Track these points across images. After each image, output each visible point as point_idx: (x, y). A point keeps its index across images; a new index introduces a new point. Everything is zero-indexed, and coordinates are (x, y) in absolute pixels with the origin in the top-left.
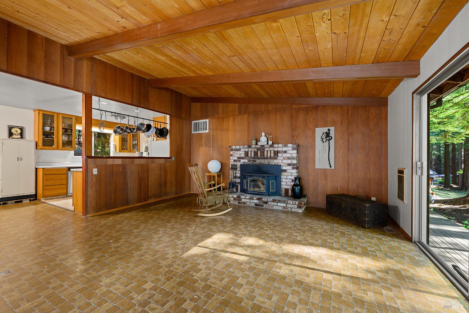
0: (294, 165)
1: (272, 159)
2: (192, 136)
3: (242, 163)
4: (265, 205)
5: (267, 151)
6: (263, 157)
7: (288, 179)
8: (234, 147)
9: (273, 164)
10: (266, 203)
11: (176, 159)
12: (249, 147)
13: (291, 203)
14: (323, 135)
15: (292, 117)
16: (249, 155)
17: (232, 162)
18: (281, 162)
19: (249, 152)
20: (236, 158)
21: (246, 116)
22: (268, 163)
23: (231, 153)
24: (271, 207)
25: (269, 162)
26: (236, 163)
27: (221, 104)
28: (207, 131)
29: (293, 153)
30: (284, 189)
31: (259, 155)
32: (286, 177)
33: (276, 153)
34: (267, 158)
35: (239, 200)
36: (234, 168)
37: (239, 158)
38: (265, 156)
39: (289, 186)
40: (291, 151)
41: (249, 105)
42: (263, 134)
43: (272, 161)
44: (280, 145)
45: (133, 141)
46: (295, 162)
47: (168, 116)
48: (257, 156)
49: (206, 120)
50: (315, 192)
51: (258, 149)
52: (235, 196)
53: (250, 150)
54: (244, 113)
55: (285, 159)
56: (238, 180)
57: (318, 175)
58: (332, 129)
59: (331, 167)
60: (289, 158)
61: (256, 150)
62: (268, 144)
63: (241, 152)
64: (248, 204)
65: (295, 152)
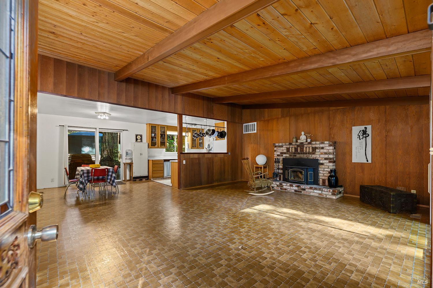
0: (330, 159)
1: (311, 154)
2: (243, 136)
3: (284, 158)
4: (303, 192)
5: (306, 147)
6: (302, 152)
7: (325, 171)
8: (277, 144)
9: (312, 158)
10: (304, 190)
11: (231, 153)
12: (290, 144)
13: (326, 190)
14: (360, 132)
15: (329, 118)
16: (290, 151)
17: (275, 156)
18: (318, 156)
19: (291, 148)
20: (279, 153)
21: (288, 119)
22: (307, 158)
23: (275, 149)
24: (308, 193)
25: (308, 156)
26: (279, 157)
27: (266, 110)
28: (255, 132)
29: (329, 149)
30: (322, 180)
31: (299, 151)
32: (323, 169)
33: (314, 149)
34: (306, 153)
35: (281, 187)
36: (277, 161)
37: (281, 153)
38: (304, 152)
39: (326, 177)
40: (327, 147)
41: (291, 109)
42: (303, 133)
43: (311, 156)
44: (318, 143)
45: (199, 140)
46: (331, 156)
47: (226, 122)
48: (297, 151)
49: (255, 123)
50: (352, 183)
51: (298, 146)
52: (278, 184)
53: (291, 146)
54: (286, 116)
55: (322, 154)
56: (281, 171)
57: (355, 168)
58: (369, 128)
59: (367, 161)
60: (326, 153)
61: (296, 146)
62: (307, 141)
63: (283, 149)
64: (289, 190)
65: (331, 148)
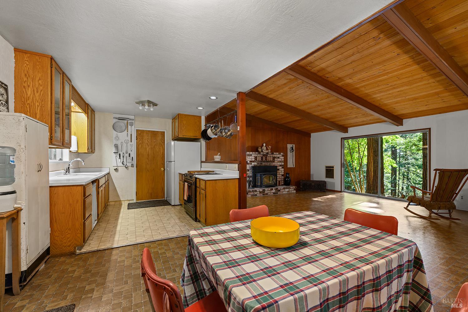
0: (283, 165)
1: (272, 162)
3: (253, 166)
4: (279, 192)
6: (266, 161)
9: (272, 165)
13: (291, 188)
14: (290, 148)
15: (277, 135)
16: (258, 160)
18: (276, 164)
19: (258, 157)
22: (270, 165)
24: (282, 193)
30: (279, 181)
32: (279, 174)
33: (274, 158)
34: (269, 162)
37: (251, 161)
38: (268, 160)
39: (282, 178)
40: (281, 157)
42: (264, 145)
44: (277, 153)
46: (283, 164)
48: (263, 160)
51: (264, 155)
53: (259, 155)
55: (278, 162)
57: (288, 170)
58: (294, 145)
59: (294, 166)
60: (280, 162)
61: (262, 156)
63: (252, 157)
64: (269, 194)
65: (283, 158)
